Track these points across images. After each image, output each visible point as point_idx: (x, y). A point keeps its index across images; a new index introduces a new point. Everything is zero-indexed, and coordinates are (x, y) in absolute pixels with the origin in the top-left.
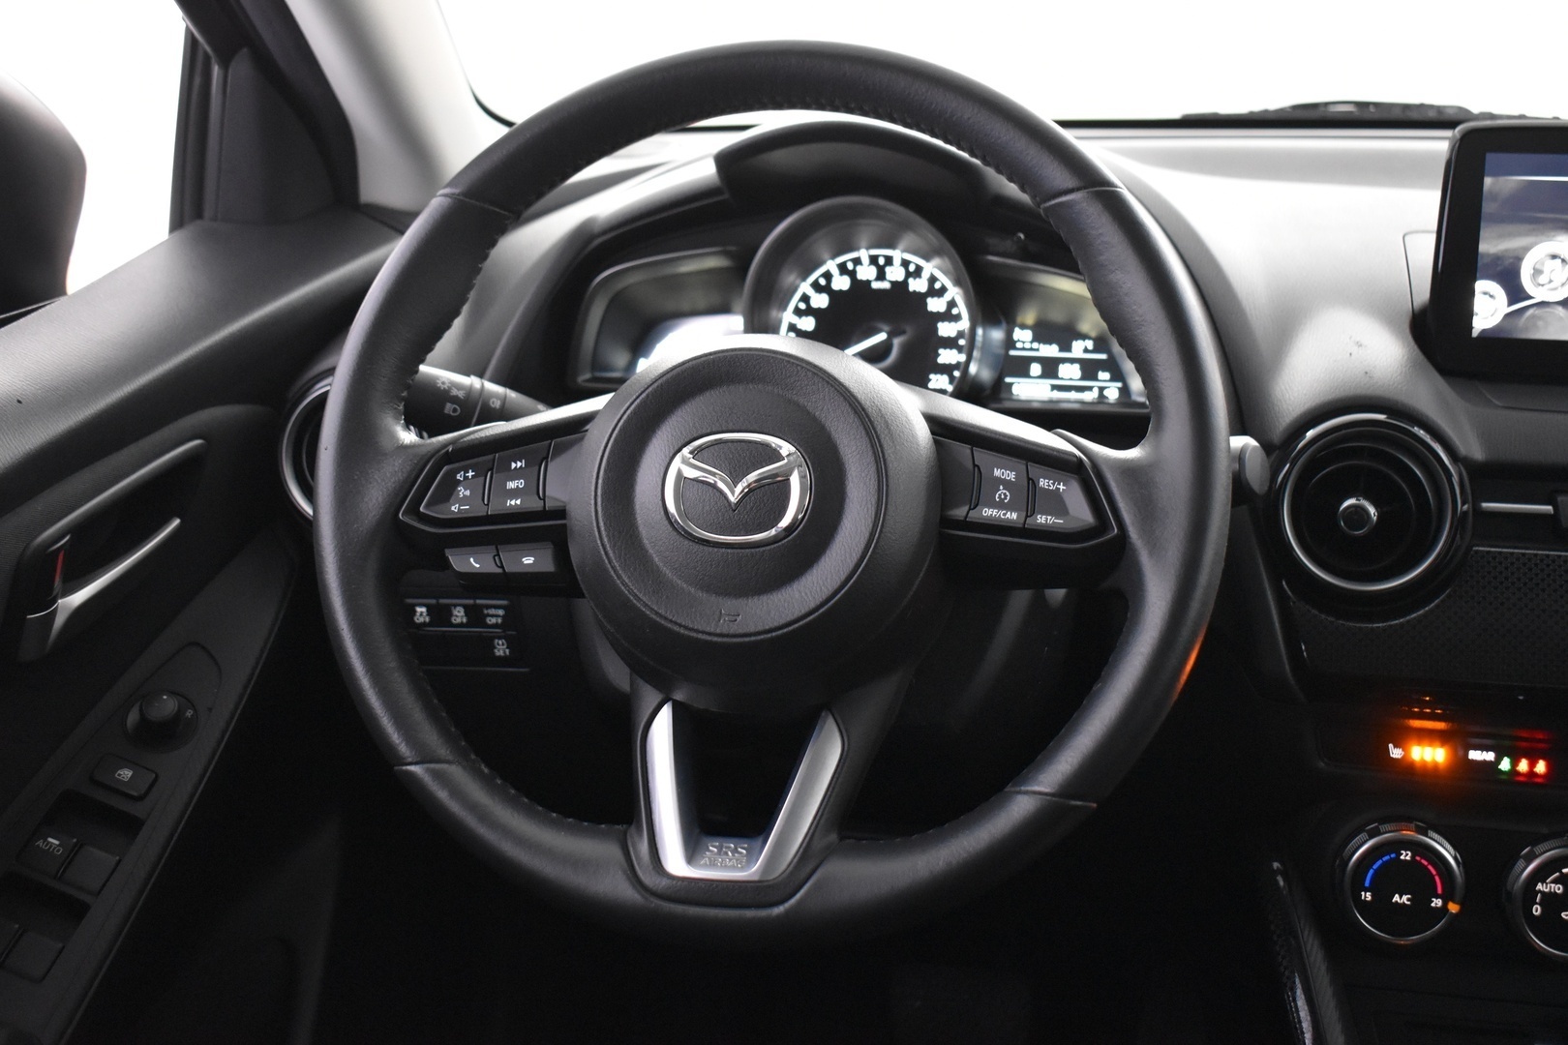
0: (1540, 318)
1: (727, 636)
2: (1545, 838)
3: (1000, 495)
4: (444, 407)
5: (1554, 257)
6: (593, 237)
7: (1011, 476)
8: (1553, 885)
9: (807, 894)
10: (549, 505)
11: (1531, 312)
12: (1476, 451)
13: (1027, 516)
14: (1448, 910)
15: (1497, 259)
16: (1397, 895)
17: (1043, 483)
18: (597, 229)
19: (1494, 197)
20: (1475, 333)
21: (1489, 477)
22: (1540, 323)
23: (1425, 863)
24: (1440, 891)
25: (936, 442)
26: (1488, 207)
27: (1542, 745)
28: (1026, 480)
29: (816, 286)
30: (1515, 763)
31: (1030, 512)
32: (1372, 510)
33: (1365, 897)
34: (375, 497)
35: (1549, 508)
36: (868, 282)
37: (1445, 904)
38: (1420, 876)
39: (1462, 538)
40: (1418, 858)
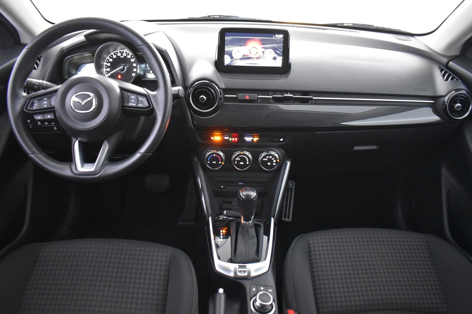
0: (236, 62)
1: (84, 129)
2: (238, 151)
3: (132, 101)
4: (34, 87)
5: (238, 51)
6: (64, 51)
7: (134, 97)
8: (238, 159)
9: (102, 172)
10: (52, 107)
11: (235, 61)
12: (224, 87)
14: (222, 163)
15: (228, 51)
16: (213, 162)
17: (140, 98)
18: (65, 49)
19: (227, 40)
20: (225, 65)
21: (226, 91)
22: (236, 63)
23: (218, 156)
24: (220, 161)
25: (121, 92)
26: (226, 42)
27: (236, 136)
28: (137, 98)
29: (110, 57)
30: (232, 139)
31: (138, 104)
32: (205, 98)
33: (208, 163)
34: (19, 106)
35: (236, 96)
36: (120, 56)
38: (217, 158)
39: (221, 101)
40: (216, 155)
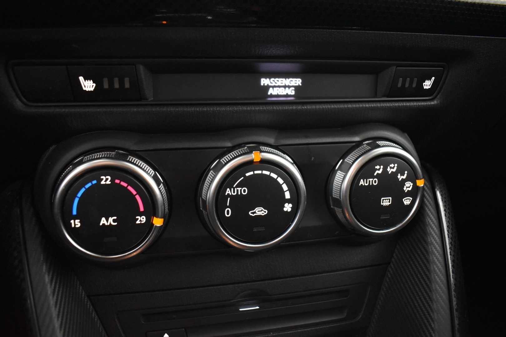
8: (239, 189)
14: (153, 224)
16: (103, 219)
23: (125, 185)
24: (142, 209)
33: (75, 225)
37: (149, 220)
38: (122, 197)
40: (117, 181)
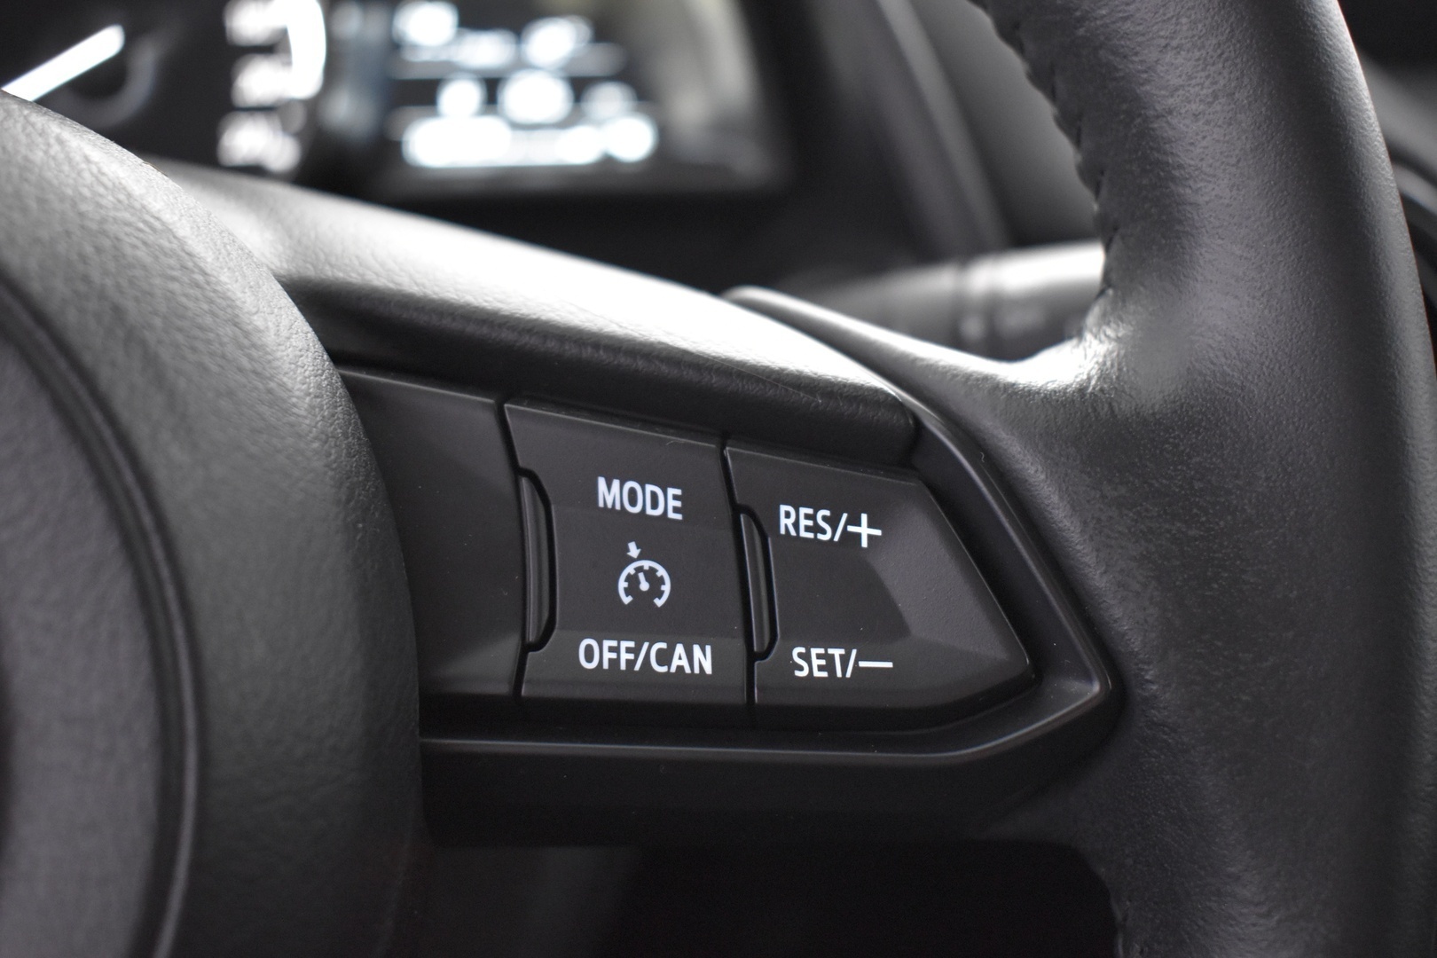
3: (633, 580)
7: (668, 503)
13: (752, 657)
17: (793, 520)
28: (726, 513)
31: (762, 639)
